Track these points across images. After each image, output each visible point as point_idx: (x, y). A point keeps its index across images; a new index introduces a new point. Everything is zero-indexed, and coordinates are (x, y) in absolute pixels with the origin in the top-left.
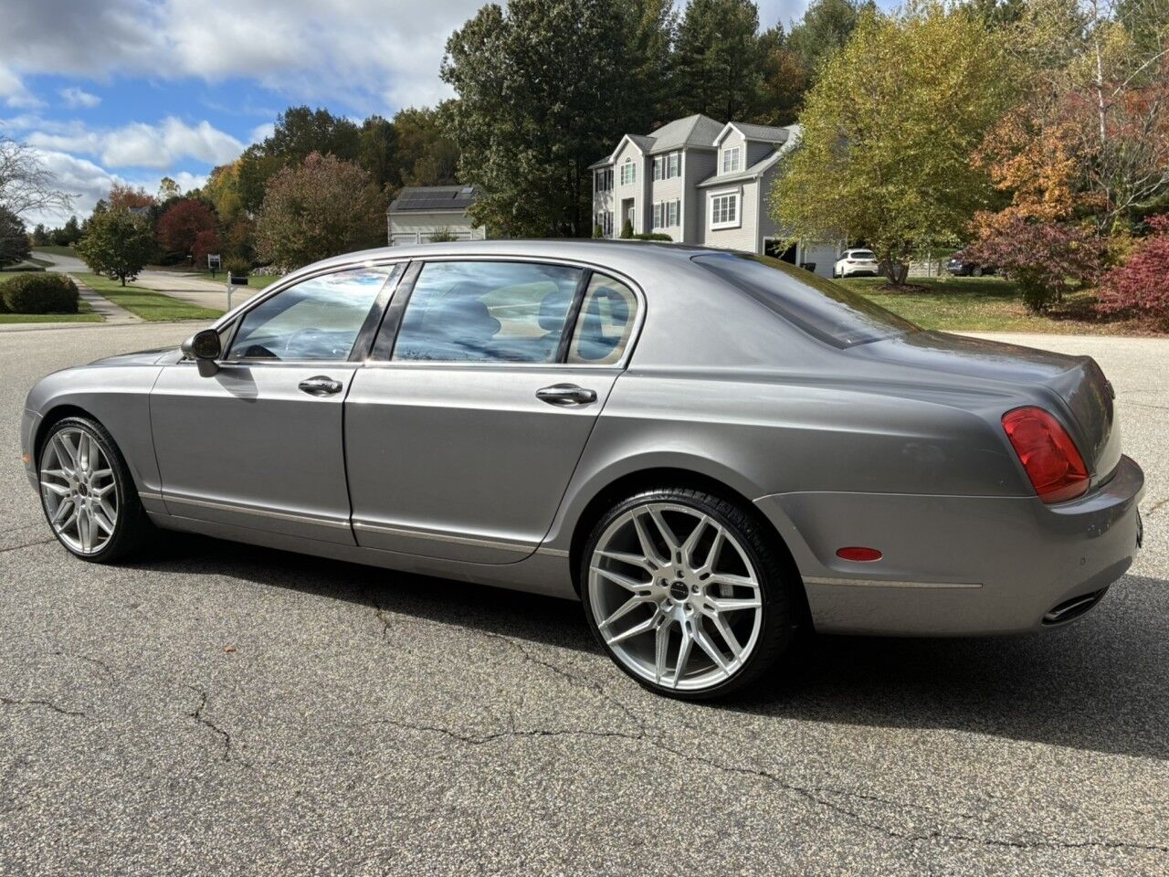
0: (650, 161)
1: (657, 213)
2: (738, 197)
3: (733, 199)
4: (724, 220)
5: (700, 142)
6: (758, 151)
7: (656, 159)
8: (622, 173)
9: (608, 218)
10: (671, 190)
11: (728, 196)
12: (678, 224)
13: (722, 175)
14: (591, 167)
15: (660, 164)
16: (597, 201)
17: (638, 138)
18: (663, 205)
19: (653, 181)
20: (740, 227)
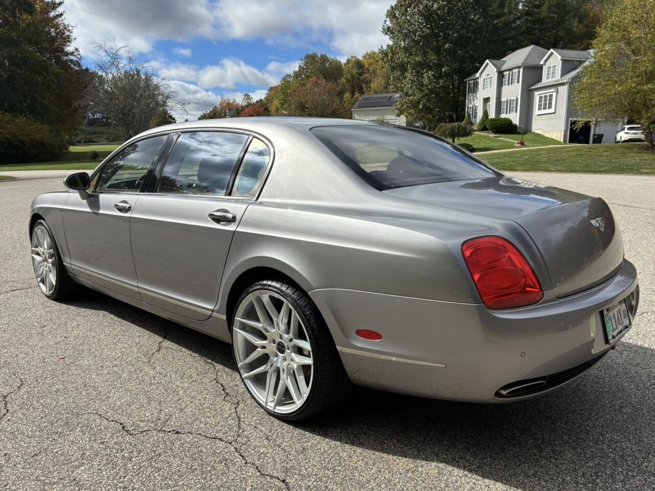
0: (501, 75)
1: (504, 106)
2: (554, 94)
3: (551, 96)
4: (545, 108)
5: (532, 62)
6: (568, 66)
7: (505, 73)
8: (484, 83)
9: (475, 109)
10: (512, 91)
11: (548, 94)
12: (516, 112)
13: (545, 81)
14: (466, 80)
15: (507, 76)
16: (469, 100)
17: (495, 61)
18: (507, 101)
19: (502, 86)
20: (554, 113)
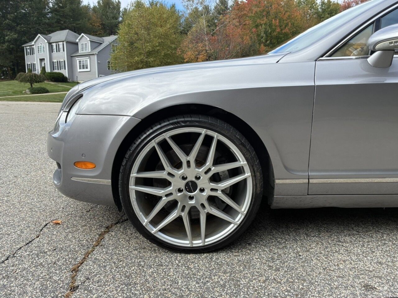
0: (50, 45)
1: (55, 65)
2: (88, 60)
4: (83, 68)
5: (71, 39)
6: (94, 45)
7: (53, 44)
8: (38, 49)
9: (33, 66)
10: (61, 56)
11: (84, 60)
12: (65, 69)
14: (23, 46)
15: (55, 46)
16: (27, 58)
18: (58, 62)
19: (52, 52)
20: (90, 71)
